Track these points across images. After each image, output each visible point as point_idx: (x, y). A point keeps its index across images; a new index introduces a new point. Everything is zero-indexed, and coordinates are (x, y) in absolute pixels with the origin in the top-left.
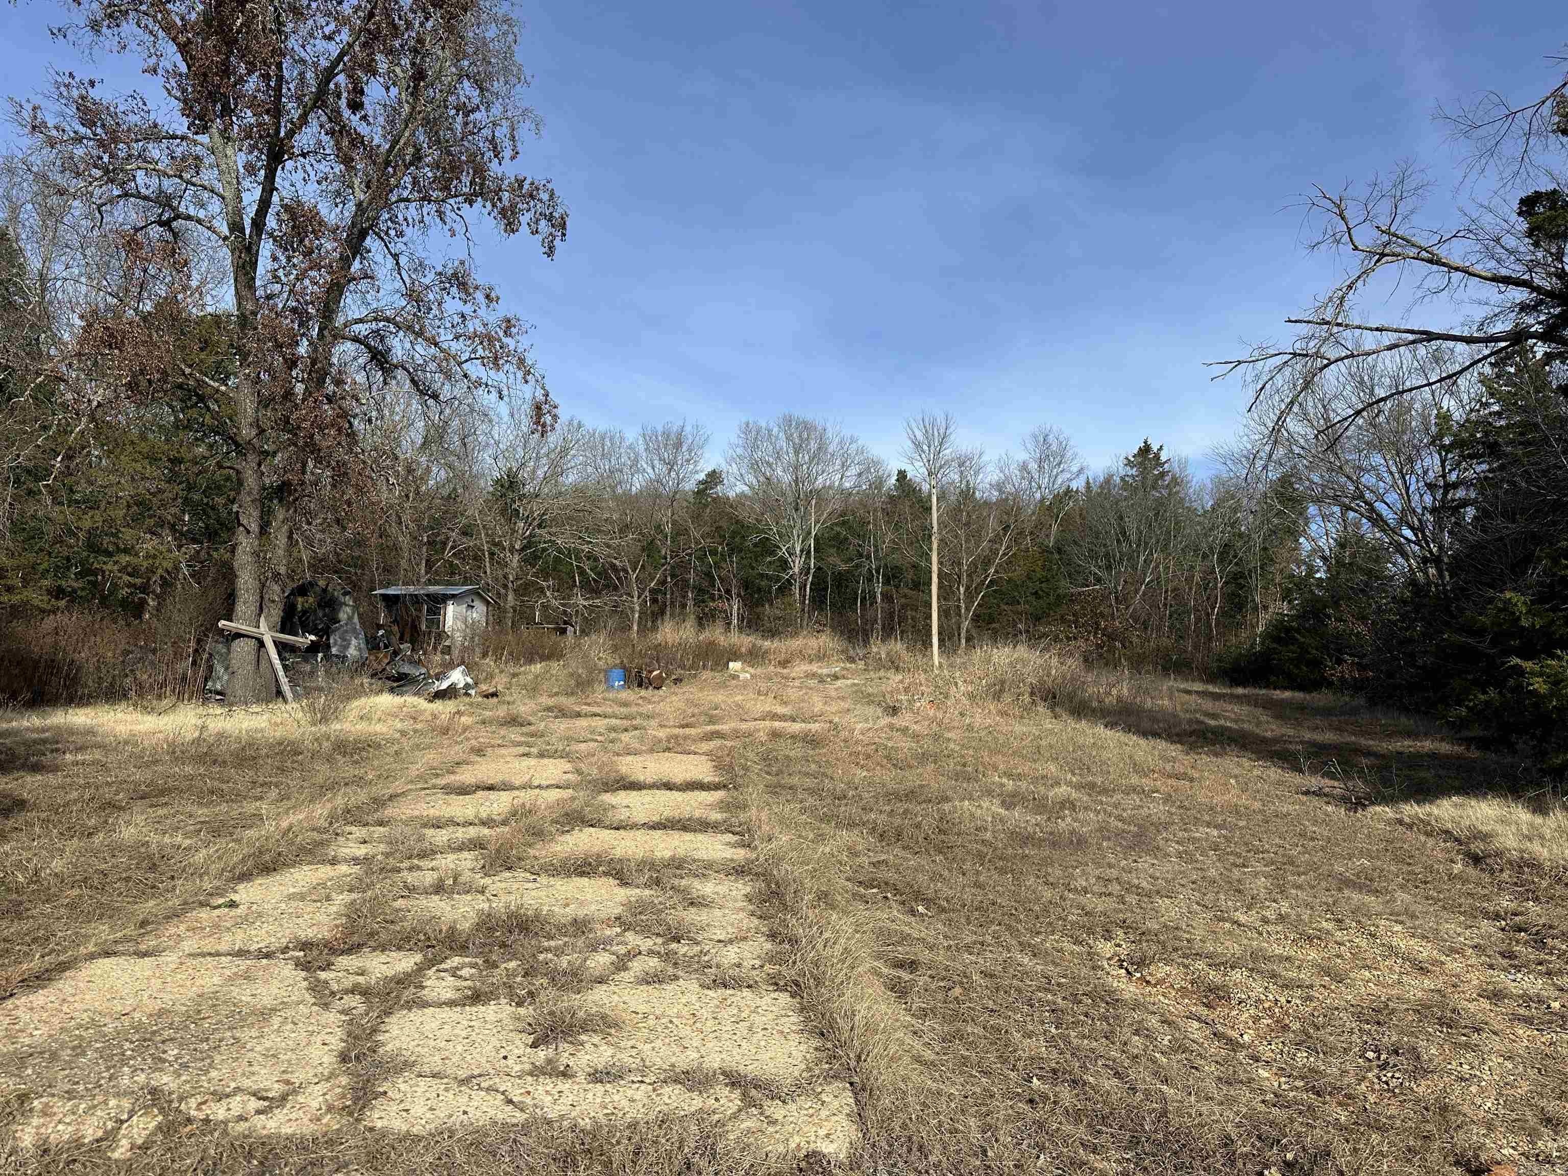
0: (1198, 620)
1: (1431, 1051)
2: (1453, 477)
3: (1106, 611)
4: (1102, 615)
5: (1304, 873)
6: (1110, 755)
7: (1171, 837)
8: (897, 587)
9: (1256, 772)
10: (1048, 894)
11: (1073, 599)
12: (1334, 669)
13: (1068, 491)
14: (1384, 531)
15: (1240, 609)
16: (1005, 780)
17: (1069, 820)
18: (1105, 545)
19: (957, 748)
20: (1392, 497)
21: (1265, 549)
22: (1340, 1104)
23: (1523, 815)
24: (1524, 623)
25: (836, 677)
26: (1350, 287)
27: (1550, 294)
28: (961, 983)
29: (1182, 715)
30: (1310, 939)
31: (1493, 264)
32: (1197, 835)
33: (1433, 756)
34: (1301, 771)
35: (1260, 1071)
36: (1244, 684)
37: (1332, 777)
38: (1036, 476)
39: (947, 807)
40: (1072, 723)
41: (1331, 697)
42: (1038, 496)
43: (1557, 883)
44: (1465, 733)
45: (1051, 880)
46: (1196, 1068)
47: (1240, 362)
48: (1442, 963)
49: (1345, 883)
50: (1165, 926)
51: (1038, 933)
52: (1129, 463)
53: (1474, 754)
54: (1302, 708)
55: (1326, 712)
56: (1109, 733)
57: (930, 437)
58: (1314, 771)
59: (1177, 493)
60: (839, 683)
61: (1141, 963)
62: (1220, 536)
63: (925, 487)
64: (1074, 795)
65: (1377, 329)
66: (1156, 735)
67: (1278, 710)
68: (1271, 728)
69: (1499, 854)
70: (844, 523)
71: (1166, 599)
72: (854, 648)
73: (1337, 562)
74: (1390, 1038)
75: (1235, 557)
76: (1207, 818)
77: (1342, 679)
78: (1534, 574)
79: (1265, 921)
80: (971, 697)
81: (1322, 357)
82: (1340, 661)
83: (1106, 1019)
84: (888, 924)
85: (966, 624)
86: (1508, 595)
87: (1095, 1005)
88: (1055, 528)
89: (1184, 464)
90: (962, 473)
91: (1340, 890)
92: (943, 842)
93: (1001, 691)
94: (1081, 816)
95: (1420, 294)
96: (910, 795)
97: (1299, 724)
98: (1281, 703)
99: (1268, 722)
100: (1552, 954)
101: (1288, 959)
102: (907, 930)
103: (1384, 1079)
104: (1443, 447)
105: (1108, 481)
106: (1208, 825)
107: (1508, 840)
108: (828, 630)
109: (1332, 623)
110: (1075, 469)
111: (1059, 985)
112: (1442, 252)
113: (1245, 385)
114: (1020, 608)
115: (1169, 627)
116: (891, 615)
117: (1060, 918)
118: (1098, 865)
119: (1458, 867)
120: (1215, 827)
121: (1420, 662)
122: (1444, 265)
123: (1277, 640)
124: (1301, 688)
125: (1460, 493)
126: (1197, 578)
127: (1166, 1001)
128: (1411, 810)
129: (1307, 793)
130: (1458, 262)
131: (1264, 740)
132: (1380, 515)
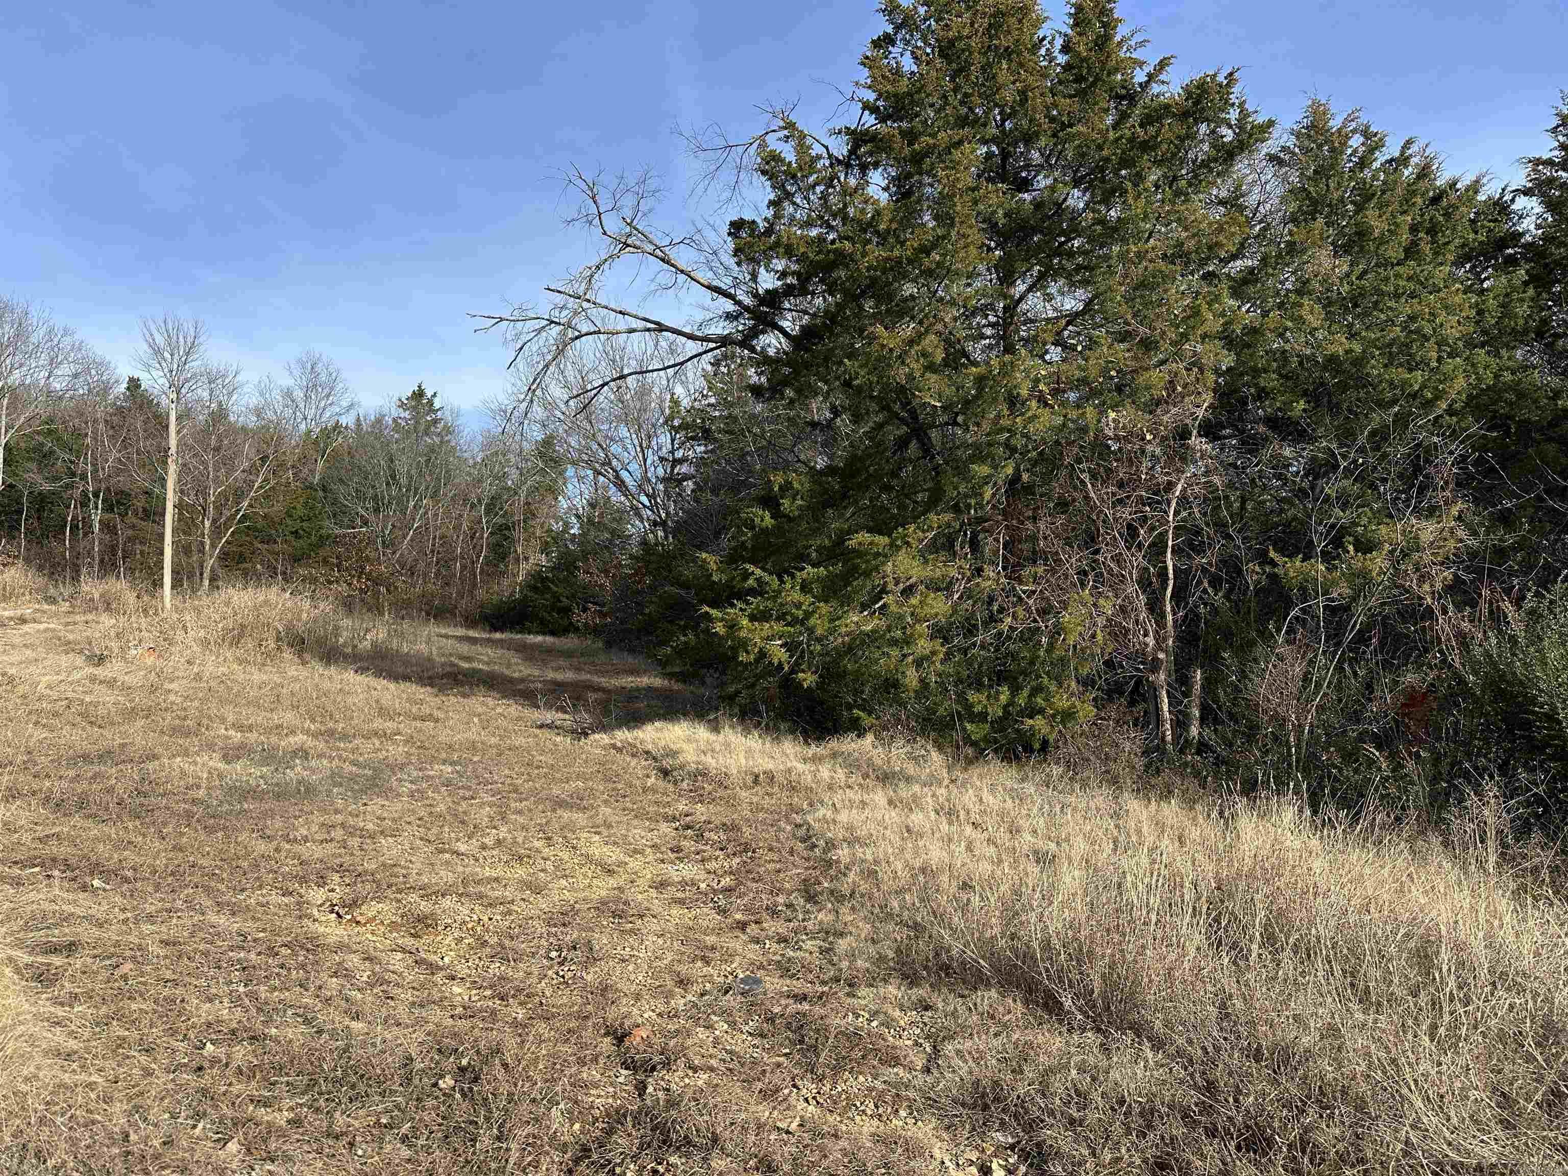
0: (464, 567)
1: (601, 940)
2: (679, 454)
3: (373, 555)
4: (368, 559)
5: (526, 800)
6: (357, 700)
7: (406, 777)
8: (123, 516)
9: (499, 710)
10: (262, 847)
11: (336, 541)
12: (580, 616)
13: (337, 426)
14: (626, 496)
15: (504, 559)
16: (232, 732)
17: (299, 769)
18: (373, 487)
19: (179, 700)
20: (634, 467)
21: (528, 504)
22: (520, 1004)
23: (702, 733)
24: (715, 578)
25: (23, 621)
26: (598, 268)
27: (747, 309)
28: (134, 957)
29: (437, 659)
30: (520, 858)
31: (710, 274)
32: (432, 773)
33: (649, 689)
34: (538, 707)
35: (454, 988)
36: (501, 630)
37: (562, 709)
38: (302, 405)
39: (151, 766)
40: (320, 668)
41: (576, 641)
42: (303, 427)
43: (720, 786)
44: (669, 670)
45: (268, 832)
46: (392, 998)
47: (502, 319)
48: (626, 864)
49: (560, 804)
50: (384, 865)
51: (243, 890)
52: (402, 405)
53: (676, 686)
54: (550, 651)
55: (568, 654)
56: (359, 678)
57: (174, 344)
58: (549, 706)
59: (449, 441)
60: (26, 628)
61: (354, 904)
62: (488, 488)
63: (164, 401)
64: (310, 742)
65: (620, 312)
66: (406, 678)
67: (528, 653)
68: (520, 669)
69: (682, 767)
70: (50, 432)
71: (433, 545)
72: (56, 587)
73: (589, 521)
74: (572, 935)
75: (501, 509)
76: (444, 755)
77: (586, 625)
78: (725, 541)
79: (484, 847)
80: (205, 643)
81: (575, 329)
82: (585, 610)
83: (303, 966)
84: (46, 906)
85: (210, 563)
86: (704, 555)
87: (295, 954)
88: (321, 464)
89: (457, 414)
90: (211, 390)
91: (554, 810)
92: (142, 805)
93: (241, 635)
94: (313, 763)
95: (652, 288)
96: (106, 756)
97: (544, 663)
98: (534, 647)
99: (517, 664)
100: (707, 844)
101: (497, 880)
102: (69, 909)
103: (561, 973)
104: (673, 427)
105: (379, 421)
106: (444, 762)
107: (689, 756)
108: (20, 563)
109: (581, 575)
110: (345, 404)
111: (255, 940)
112: (672, 254)
113: (505, 342)
114: (278, 547)
115: (436, 574)
116: (113, 549)
117: (271, 871)
118: (324, 811)
119: (651, 781)
120: (451, 764)
121: (647, 611)
122: (673, 265)
123: (534, 588)
124: (553, 633)
125: (684, 469)
126: (465, 527)
127: (374, 938)
128: (622, 735)
129: (541, 727)
130: (682, 265)
131: (511, 681)
132: (623, 482)
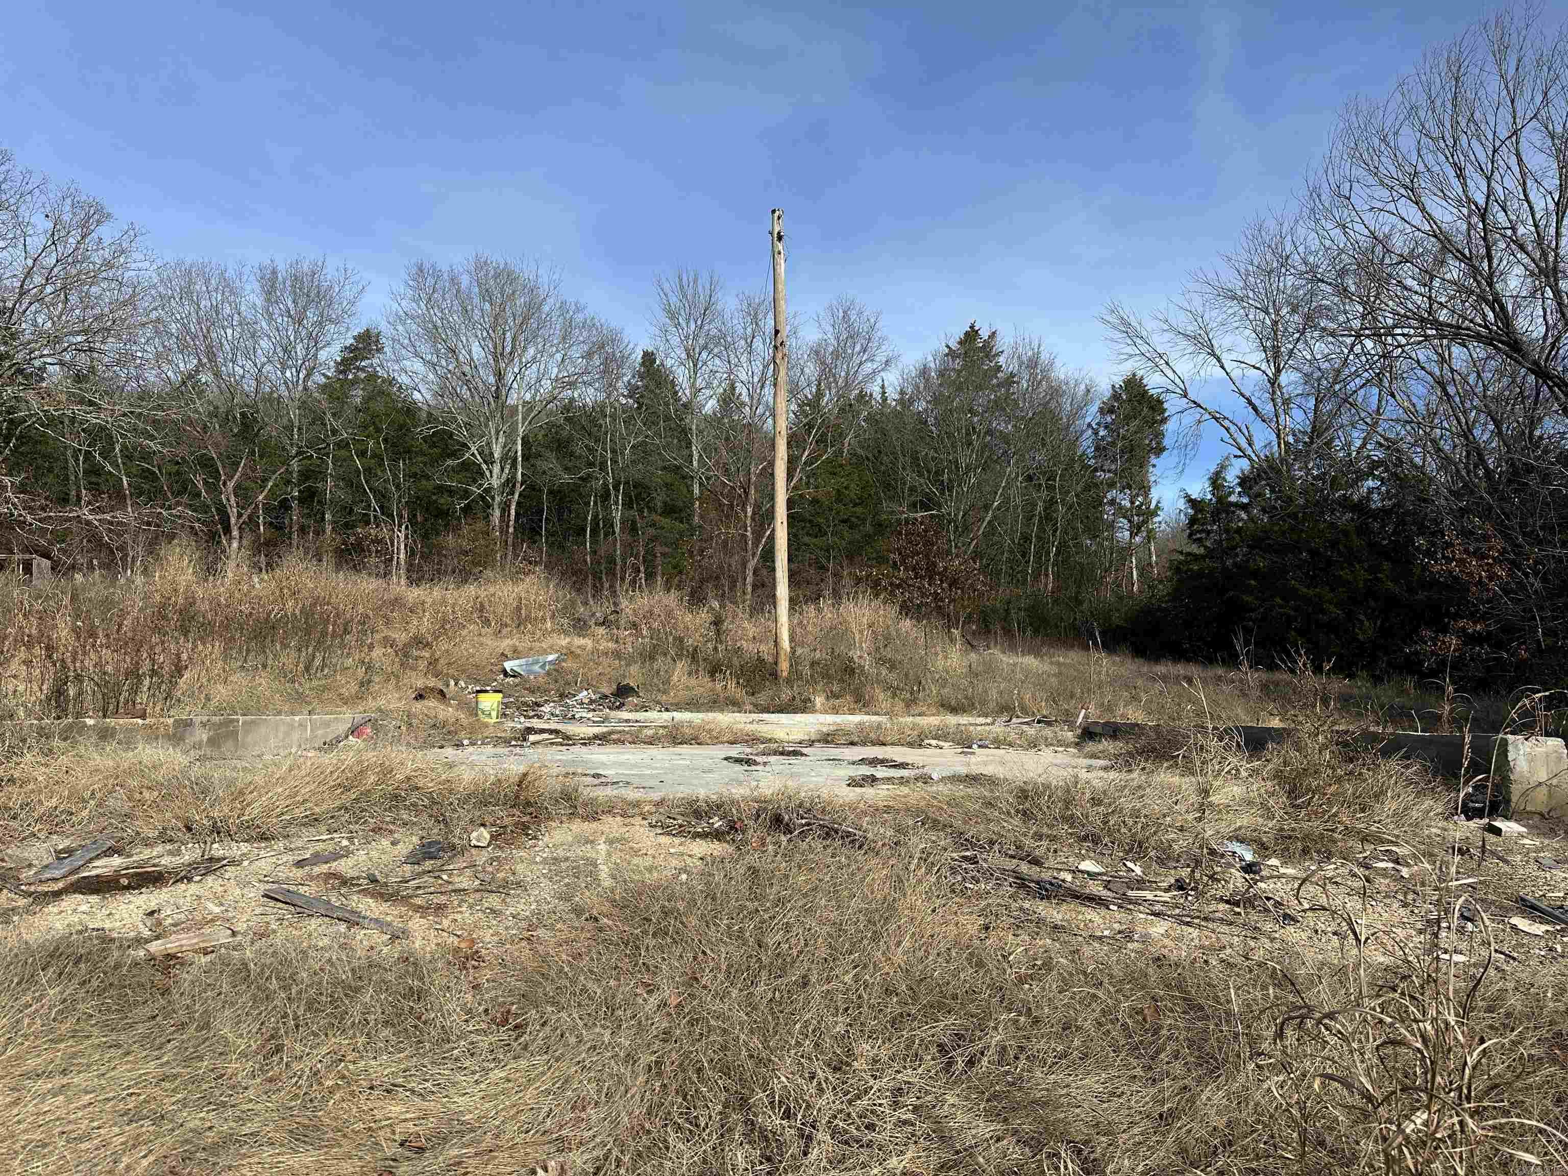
8: (643, 512)
52: (950, 353)
85: (752, 563)
108: (542, 571)
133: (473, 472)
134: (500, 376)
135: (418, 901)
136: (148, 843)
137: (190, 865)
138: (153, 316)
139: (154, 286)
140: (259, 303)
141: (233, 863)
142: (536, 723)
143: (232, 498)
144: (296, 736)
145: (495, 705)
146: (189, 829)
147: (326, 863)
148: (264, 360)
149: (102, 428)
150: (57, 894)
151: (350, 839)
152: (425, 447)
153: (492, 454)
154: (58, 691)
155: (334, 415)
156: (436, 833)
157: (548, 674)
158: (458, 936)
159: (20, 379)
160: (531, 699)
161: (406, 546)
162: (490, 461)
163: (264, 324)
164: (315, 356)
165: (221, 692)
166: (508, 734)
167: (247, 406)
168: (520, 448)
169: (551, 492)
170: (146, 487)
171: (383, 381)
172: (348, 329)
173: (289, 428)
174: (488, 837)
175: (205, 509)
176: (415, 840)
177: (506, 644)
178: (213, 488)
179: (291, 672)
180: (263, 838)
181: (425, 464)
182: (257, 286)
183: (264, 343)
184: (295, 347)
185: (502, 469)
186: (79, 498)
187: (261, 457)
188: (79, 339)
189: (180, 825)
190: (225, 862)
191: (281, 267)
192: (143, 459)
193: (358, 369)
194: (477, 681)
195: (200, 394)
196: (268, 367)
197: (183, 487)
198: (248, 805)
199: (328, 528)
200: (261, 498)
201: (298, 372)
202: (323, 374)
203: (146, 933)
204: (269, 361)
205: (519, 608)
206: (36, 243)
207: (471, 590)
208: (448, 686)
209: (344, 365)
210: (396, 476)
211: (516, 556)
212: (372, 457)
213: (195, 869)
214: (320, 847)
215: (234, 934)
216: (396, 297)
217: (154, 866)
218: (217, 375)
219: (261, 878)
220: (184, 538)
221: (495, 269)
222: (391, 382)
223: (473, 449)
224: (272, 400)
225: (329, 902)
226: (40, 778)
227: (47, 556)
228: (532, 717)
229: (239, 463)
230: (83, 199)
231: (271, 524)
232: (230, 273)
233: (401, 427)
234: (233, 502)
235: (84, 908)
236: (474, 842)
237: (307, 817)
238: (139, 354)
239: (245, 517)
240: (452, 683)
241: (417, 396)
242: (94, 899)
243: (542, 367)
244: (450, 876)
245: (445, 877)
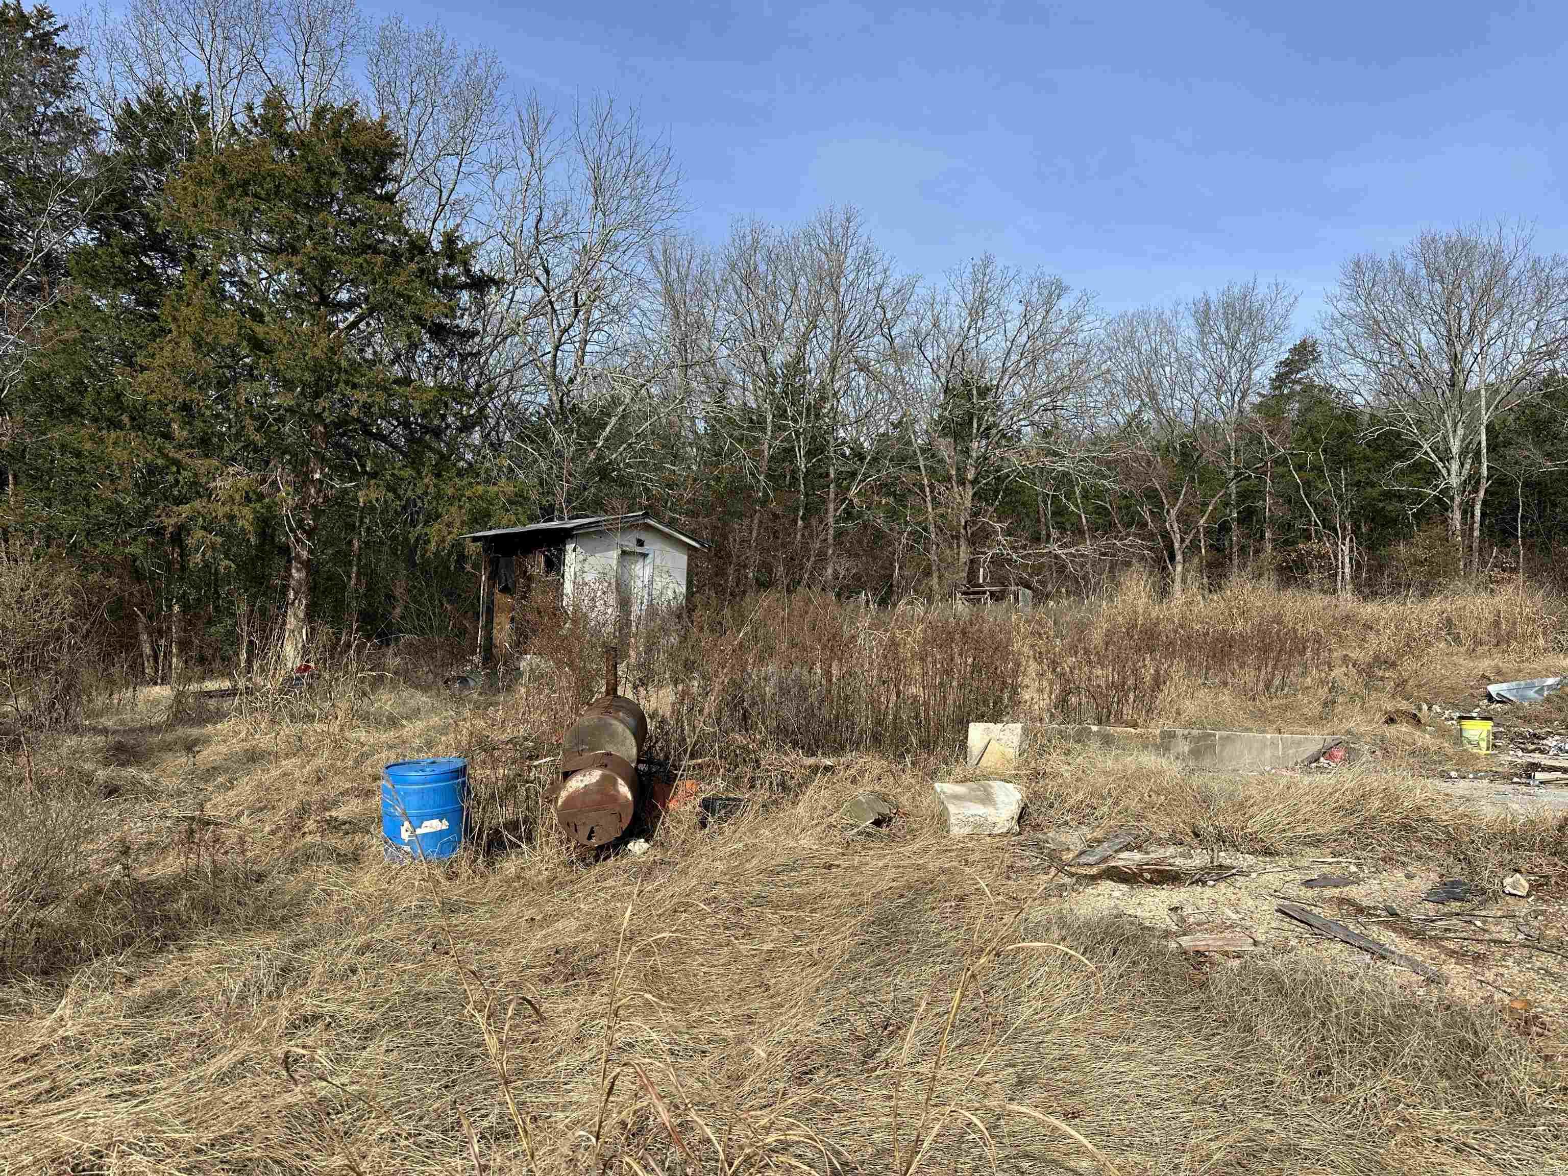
133: (1429, 473)
134: (1455, 360)
135: (1451, 945)
136: (1160, 843)
137: (1201, 869)
138: (1104, 367)
139: (1102, 342)
140: (1193, 336)
141: (1241, 873)
142: (1537, 758)
143: (1176, 525)
144: (1268, 754)
145: (1484, 735)
146: (1197, 835)
147: (1336, 887)
148: (1201, 390)
149: (1065, 474)
150: (1094, 878)
151: (1359, 865)
152: (1368, 451)
153: (1448, 450)
154: (1064, 701)
155: (1270, 432)
156: (1457, 872)
157: (1548, 700)
158: (1509, 994)
159: (1004, 442)
160: (1527, 730)
161: (1351, 559)
162: (1445, 457)
163: (1199, 356)
164: (1249, 377)
165: (1190, 708)
166: (1506, 769)
167: (1187, 436)
168: (1484, 437)
169: (1526, 484)
170: (1100, 521)
171: (1320, 390)
172: (1281, 345)
173: (1226, 452)
174: (1527, 885)
175: (1151, 536)
176: (1433, 876)
177: (1485, 665)
178: (1158, 516)
179: (1252, 690)
180: (1267, 852)
181: (1369, 470)
182: (1192, 321)
183: (1201, 374)
184: (1229, 372)
185: (1462, 465)
186: (1049, 536)
187: (1200, 483)
188: (1045, 400)
189: (1188, 830)
190: (1234, 871)
191: (1214, 297)
192: (1097, 497)
193: (1295, 382)
194: (1456, 707)
195: (1143, 432)
196: (1205, 396)
197: (1133, 520)
198: (1251, 817)
199: (1269, 546)
200: (1201, 522)
201: (1233, 396)
202: (1259, 394)
203: (1174, 928)
204: (1205, 390)
205: (1497, 624)
206: (1013, 326)
207: (1435, 604)
208: (1420, 710)
209: (1280, 380)
210: (1337, 487)
211: (1484, 563)
212: (1311, 470)
213: (1208, 873)
214: (1326, 869)
215: (1256, 943)
216: (1331, 300)
217: (1170, 865)
218: (1158, 411)
219: (1272, 892)
220: (1136, 565)
221: (1445, 243)
222: (1328, 389)
223: (1426, 447)
224: (1210, 428)
225: (1346, 928)
226: (1066, 775)
227: (1028, 587)
228: (1533, 751)
229: (1179, 493)
230: (1047, 278)
231: (1211, 546)
232: (1168, 314)
233: (1341, 435)
234: (1176, 529)
235: (1116, 894)
236: (1508, 889)
237: (1309, 836)
238: (1092, 405)
239: (1187, 541)
240: (1425, 707)
241: (1358, 399)
242: (1124, 887)
243: (1510, 340)
244: (1484, 922)
245: (1479, 923)
